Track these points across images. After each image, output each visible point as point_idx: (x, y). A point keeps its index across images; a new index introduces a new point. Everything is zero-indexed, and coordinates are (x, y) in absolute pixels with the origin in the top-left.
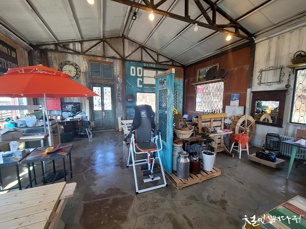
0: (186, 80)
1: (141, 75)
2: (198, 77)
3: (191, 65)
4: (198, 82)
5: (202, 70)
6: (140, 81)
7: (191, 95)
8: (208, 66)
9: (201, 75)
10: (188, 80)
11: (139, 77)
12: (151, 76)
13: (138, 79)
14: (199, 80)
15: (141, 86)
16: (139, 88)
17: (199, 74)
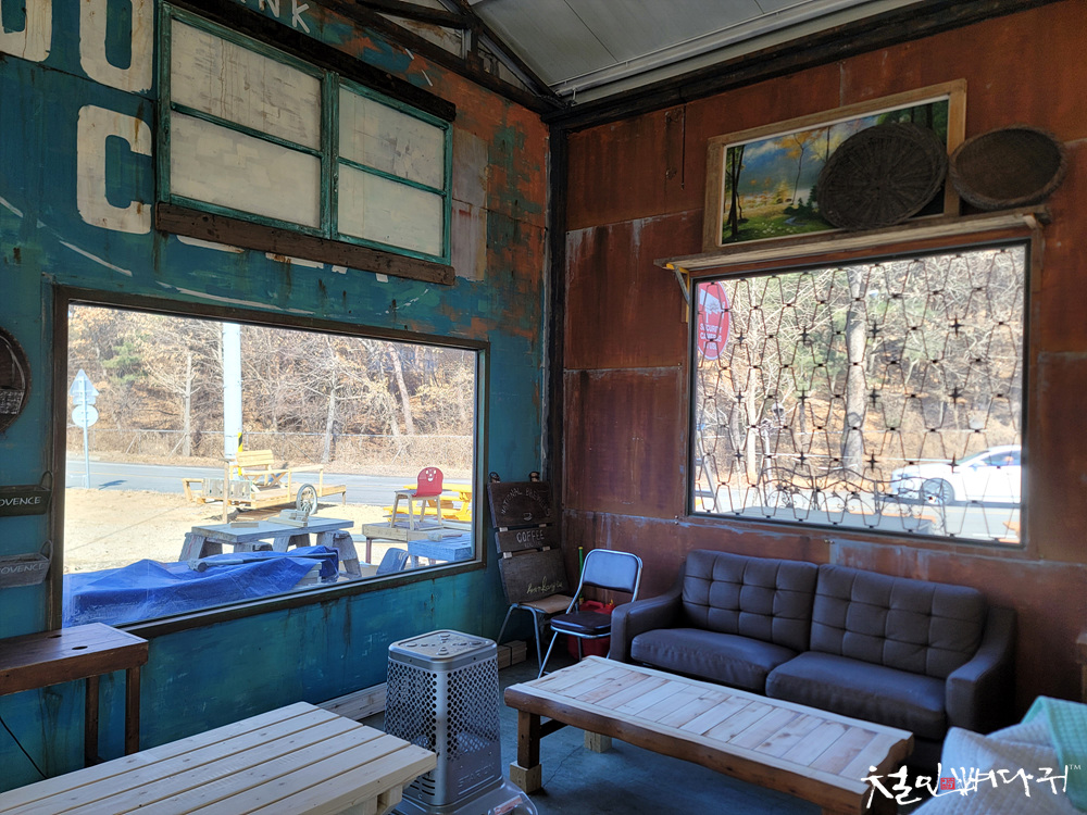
0: (575, 237)
1: (136, 79)
2: (724, 203)
3: (635, 104)
4: (726, 252)
5: (762, 146)
6: (116, 146)
7: (639, 371)
8: (826, 103)
9: (755, 190)
10: (601, 234)
11: (112, 99)
12: (258, 125)
13: (95, 128)
14: (738, 231)
15: (135, 221)
16: (106, 241)
17: (733, 181)
